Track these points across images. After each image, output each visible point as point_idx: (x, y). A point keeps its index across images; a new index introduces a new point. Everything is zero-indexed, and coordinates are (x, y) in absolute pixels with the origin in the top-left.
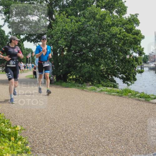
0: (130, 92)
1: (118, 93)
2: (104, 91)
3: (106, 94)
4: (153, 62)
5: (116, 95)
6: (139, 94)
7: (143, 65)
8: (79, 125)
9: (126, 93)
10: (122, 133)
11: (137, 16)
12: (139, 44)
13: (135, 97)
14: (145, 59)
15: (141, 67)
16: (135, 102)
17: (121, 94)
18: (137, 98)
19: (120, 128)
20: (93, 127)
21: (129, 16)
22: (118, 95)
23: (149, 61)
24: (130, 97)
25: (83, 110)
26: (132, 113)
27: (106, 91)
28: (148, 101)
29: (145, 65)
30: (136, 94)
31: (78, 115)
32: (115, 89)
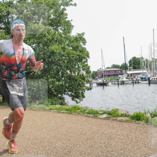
0: (79, 109)
1: (67, 110)
2: (53, 109)
3: (55, 112)
4: (101, 78)
5: (65, 112)
6: (88, 111)
7: (92, 81)
8: (26, 148)
9: (75, 110)
10: (70, 152)
11: (83, 35)
12: (87, 61)
13: (84, 114)
14: (94, 75)
15: (90, 83)
16: (84, 119)
17: (71, 111)
18: (86, 114)
19: (68, 146)
20: (41, 148)
21: (77, 34)
22: (68, 113)
23: (97, 77)
24: (79, 114)
25: (30, 131)
26: (80, 130)
27: (56, 109)
28: (97, 117)
29: (94, 81)
30: (85, 110)
31: (25, 136)
32: (64, 107)
